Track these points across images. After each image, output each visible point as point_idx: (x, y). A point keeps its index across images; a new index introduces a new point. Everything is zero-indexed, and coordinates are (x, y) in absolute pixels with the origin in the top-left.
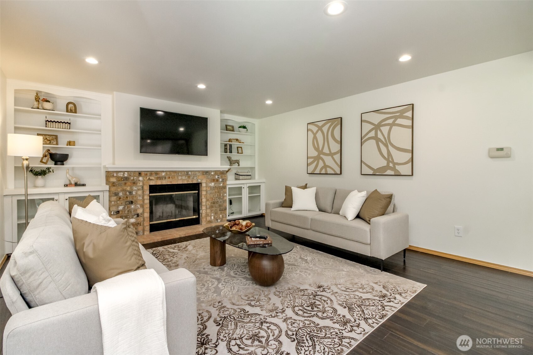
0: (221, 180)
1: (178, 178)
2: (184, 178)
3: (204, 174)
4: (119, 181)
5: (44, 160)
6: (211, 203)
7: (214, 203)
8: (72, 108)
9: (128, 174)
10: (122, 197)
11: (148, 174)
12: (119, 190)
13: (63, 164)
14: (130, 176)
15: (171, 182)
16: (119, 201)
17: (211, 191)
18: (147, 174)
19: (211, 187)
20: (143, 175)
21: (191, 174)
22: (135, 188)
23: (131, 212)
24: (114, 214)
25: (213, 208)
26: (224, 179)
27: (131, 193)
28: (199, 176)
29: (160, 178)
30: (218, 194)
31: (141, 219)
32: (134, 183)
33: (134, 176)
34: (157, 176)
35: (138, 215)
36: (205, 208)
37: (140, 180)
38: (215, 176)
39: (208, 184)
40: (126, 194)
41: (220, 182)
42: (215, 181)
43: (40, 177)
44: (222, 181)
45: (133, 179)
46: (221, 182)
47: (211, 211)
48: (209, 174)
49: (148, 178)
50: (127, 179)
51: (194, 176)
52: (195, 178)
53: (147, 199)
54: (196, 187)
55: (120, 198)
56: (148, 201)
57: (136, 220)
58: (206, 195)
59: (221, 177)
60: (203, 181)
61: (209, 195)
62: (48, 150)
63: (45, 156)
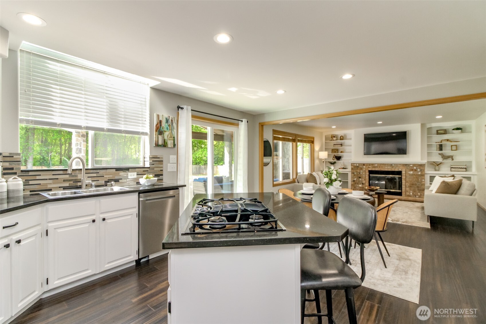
0: (419, 170)
1: (385, 168)
2: (389, 167)
3: (404, 166)
4: (355, 167)
5: (333, 159)
6: (410, 184)
7: (413, 184)
8: (342, 138)
9: (358, 165)
11: (368, 165)
12: (355, 171)
13: (339, 160)
15: (380, 169)
17: (410, 177)
18: (367, 165)
19: (410, 174)
20: (365, 165)
21: (394, 165)
22: (361, 171)
23: (360, 181)
24: (352, 182)
25: (411, 187)
26: (422, 170)
27: (360, 173)
28: (400, 167)
29: (375, 167)
30: (416, 179)
31: (364, 186)
32: (361, 169)
33: (361, 166)
34: (372, 166)
35: (363, 184)
36: (405, 187)
37: (364, 168)
38: (414, 167)
39: (407, 172)
40: (357, 173)
41: (418, 171)
42: (414, 170)
43: (332, 165)
44: (420, 171)
47: (410, 189)
48: (408, 166)
49: (368, 167)
50: (358, 167)
52: (397, 168)
54: (400, 173)
55: (355, 175)
56: (367, 178)
57: (362, 186)
58: (405, 178)
59: (420, 168)
60: (403, 170)
61: (408, 179)
62: (335, 155)
63: (334, 157)
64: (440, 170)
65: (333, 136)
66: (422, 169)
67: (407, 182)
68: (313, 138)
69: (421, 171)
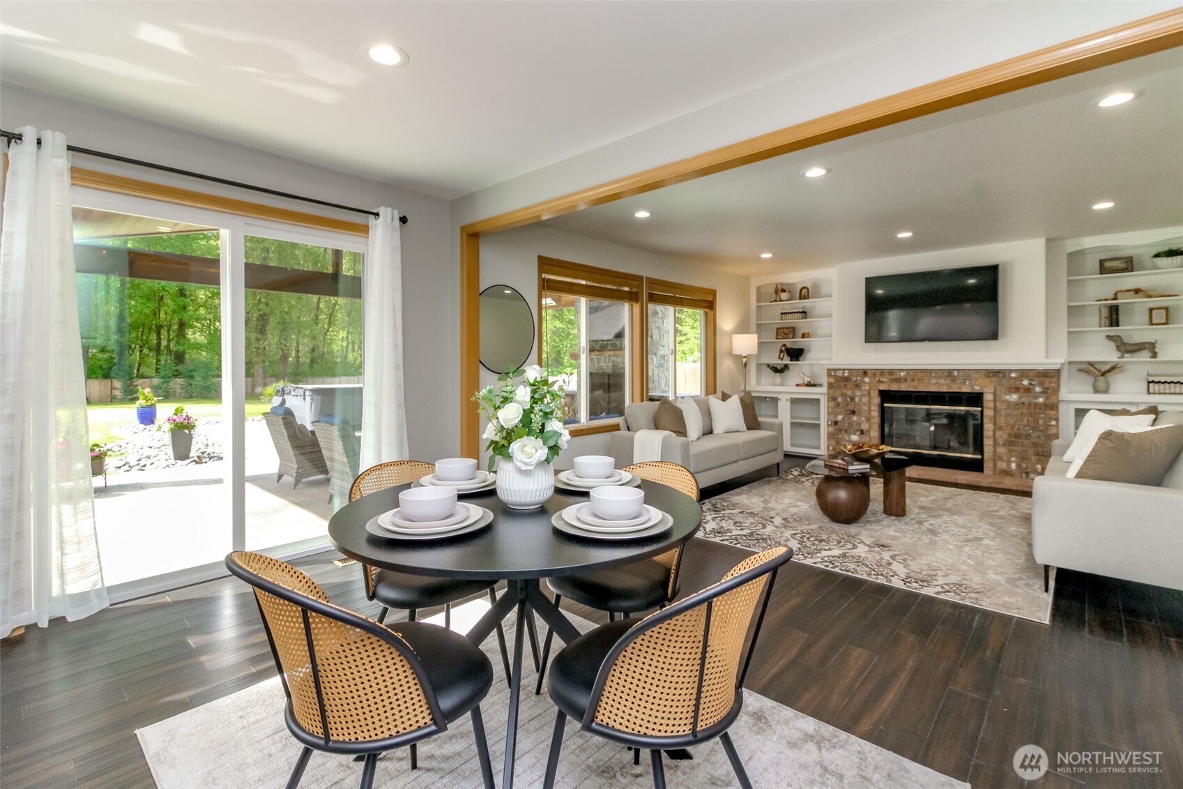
0: (1038, 389)
1: (930, 382)
2: (942, 381)
3: (989, 377)
4: (838, 381)
5: (781, 357)
6: (1010, 435)
7: (1017, 436)
8: (804, 294)
9: (849, 373)
10: (841, 404)
11: (878, 374)
12: (838, 393)
13: (798, 360)
14: (852, 375)
15: (915, 388)
16: (837, 408)
17: (1009, 411)
18: (875, 374)
19: (1009, 403)
20: (870, 374)
21: (958, 375)
22: (858, 393)
23: (852, 425)
24: (831, 425)
25: (1012, 445)
26: (1048, 388)
27: (852, 399)
28: (976, 379)
29: (898, 380)
30: (1030, 419)
31: (866, 438)
32: (858, 386)
33: (857, 376)
34: (891, 377)
35: (862, 432)
36: (991, 443)
37: (865, 382)
38: (1022, 381)
39: (1000, 397)
40: (846, 400)
41: (1035, 393)
42: (1021, 390)
43: (778, 374)
44: (1042, 393)
45: (856, 380)
46: (1041, 395)
47: (1010, 451)
48: (1004, 376)
49: (877, 379)
50: (847, 379)
51: (964, 379)
52: (967, 383)
53: (874, 410)
54: (976, 399)
55: (838, 405)
56: (875, 414)
57: (860, 437)
58: (995, 416)
59: (1041, 384)
60: (985, 390)
61: (1003, 419)
62: (785, 345)
64: (1111, 389)
65: (780, 289)
66: (1047, 385)
67: (1000, 428)
68: (713, 293)
69: (1046, 393)
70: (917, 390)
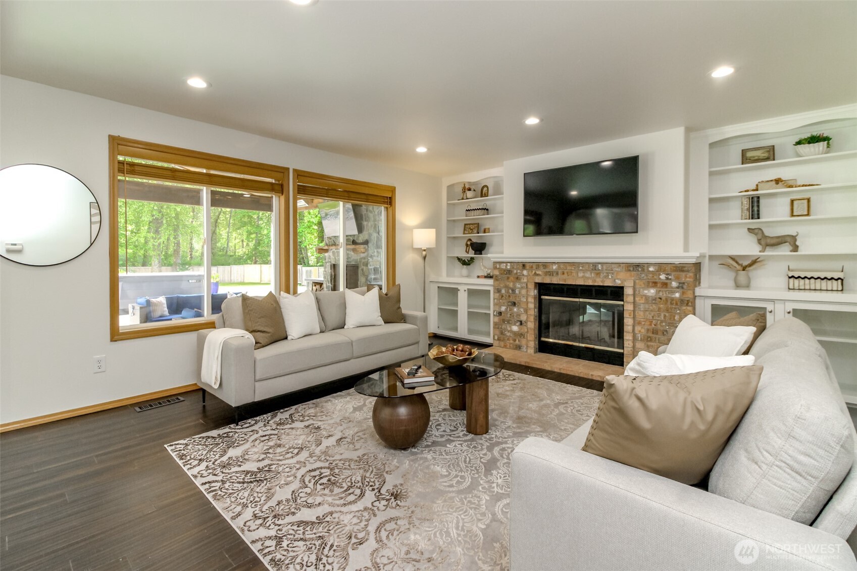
0: (674, 284)
1: (578, 275)
2: (588, 275)
3: (630, 270)
4: (502, 274)
6: (648, 330)
7: (655, 332)
8: (485, 192)
9: (511, 266)
10: (504, 295)
11: (534, 267)
12: (502, 285)
13: (481, 254)
14: (513, 268)
15: (565, 280)
16: (501, 299)
17: (647, 306)
18: (532, 267)
19: (647, 297)
20: (528, 268)
21: (602, 268)
22: (518, 285)
23: (513, 316)
24: (496, 316)
25: (651, 341)
26: (684, 283)
27: (513, 291)
28: (618, 273)
29: (550, 273)
30: (667, 315)
31: (524, 329)
32: (518, 278)
33: (517, 269)
34: (545, 270)
35: (521, 323)
36: (631, 338)
37: (523, 275)
38: (660, 275)
39: (639, 291)
40: (508, 292)
41: (672, 288)
42: (659, 285)
43: (465, 266)
44: (678, 288)
45: (517, 273)
46: (678, 290)
47: (648, 347)
48: (643, 270)
49: (534, 272)
50: (509, 272)
51: (607, 273)
52: (610, 277)
53: (531, 302)
54: (617, 293)
55: (502, 296)
56: (532, 305)
57: (518, 328)
58: (634, 311)
59: (677, 278)
60: (626, 284)
61: (642, 313)
62: (470, 240)
63: (467, 245)
64: (753, 283)
65: (466, 189)
66: (683, 280)
67: (639, 323)
68: (393, 190)
69: (683, 288)
70: (567, 283)
